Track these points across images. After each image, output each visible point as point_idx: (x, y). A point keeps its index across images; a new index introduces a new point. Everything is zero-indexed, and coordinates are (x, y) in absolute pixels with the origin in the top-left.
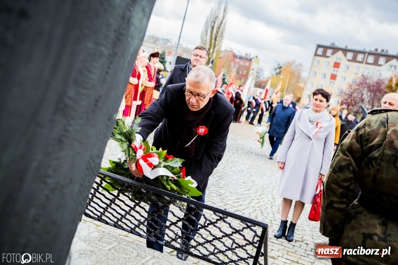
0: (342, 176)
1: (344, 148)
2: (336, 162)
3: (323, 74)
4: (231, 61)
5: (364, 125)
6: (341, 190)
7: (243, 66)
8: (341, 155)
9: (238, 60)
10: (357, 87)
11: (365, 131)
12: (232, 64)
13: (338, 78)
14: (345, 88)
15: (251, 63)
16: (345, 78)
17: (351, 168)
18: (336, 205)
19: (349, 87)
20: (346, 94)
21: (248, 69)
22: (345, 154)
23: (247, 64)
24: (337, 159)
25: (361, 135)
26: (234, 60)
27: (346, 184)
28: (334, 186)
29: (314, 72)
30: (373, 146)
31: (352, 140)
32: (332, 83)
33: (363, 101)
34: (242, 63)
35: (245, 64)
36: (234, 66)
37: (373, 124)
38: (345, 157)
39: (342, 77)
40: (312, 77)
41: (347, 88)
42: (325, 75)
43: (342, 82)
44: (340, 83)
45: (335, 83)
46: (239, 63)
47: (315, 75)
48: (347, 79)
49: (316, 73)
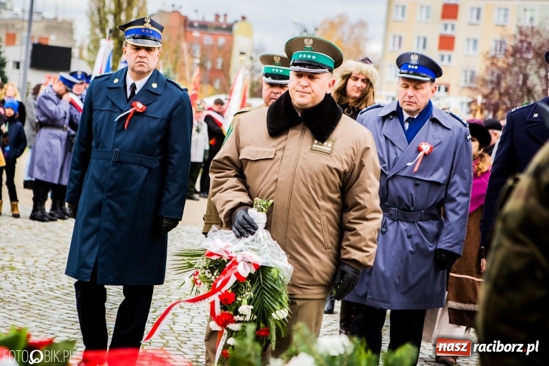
3: (419, 38)
4: (179, 38)
7: (212, 47)
9: (196, 34)
10: (511, 60)
12: (184, 46)
13: (459, 44)
14: (480, 67)
15: (232, 36)
16: (475, 42)
19: (488, 63)
20: (485, 82)
21: (227, 52)
23: (222, 41)
26: (186, 37)
29: (394, 37)
32: (446, 59)
33: (529, 92)
34: (208, 40)
35: (216, 40)
36: (190, 51)
39: (469, 40)
40: (392, 52)
41: (484, 67)
42: (425, 40)
43: (471, 52)
44: (466, 56)
45: (453, 59)
46: (200, 41)
47: (400, 45)
48: (480, 44)
49: (400, 38)
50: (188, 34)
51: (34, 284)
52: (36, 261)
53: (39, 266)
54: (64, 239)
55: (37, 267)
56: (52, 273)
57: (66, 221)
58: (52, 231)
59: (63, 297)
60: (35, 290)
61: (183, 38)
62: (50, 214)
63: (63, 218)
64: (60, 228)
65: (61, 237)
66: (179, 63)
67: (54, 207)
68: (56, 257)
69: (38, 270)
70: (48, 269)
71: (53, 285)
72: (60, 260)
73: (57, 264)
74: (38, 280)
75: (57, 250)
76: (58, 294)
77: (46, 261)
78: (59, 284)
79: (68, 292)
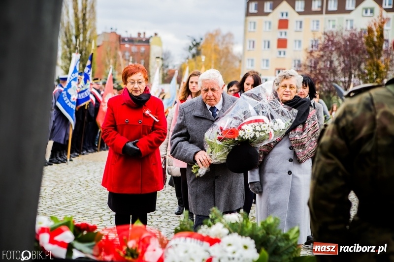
0: (330, 187)
1: (325, 148)
2: (318, 170)
3: (265, 42)
4: (116, 49)
5: (344, 114)
6: (333, 206)
7: (137, 53)
8: (323, 159)
9: (127, 46)
10: (322, 53)
11: (347, 121)
12: (120, 53)
13: (290, 44)
14: (303, 57)
15: (149, 46)
16: (300, 42)
17: (340, 174)
18: (332, 228)
19: (309, 55)
20: (306, 67)
21: (146, 56)
22: (327, 157)
23: (143, 49)
24: (320, 165)
25: (343, 128)
26: (120, 48)
27: (338, 196)
28: (323, 202)
29: (250, 41)
30: (362, 139)
31: (332, 136)
32: (282, 53)
33: (334, 71)
34: (134, 49)
35: (139, 49)
36: (124, 56)
37: (355, 109)
38: (329, 161)
39: (296, 41)
40: (249, 51)
41: (306, 58)
42: (269, 43)
43: (297, 48)
44: (295, 51)
45: (286, 53)
46: (130, 50)
47: (253, 47)
48: (302, 43)
49: (254, 42)
50: (122, 46)
51: (46, 202)
52: (45, 189)
53: (47, 192)
54: (59, 176)
55: (46, 193)
56: (55, 196)
57: (59, 165)
58: (52, 171)
59: (64, 209)
60: (47, 206)
61: (118, 48)
62: (50, 161)
63: (57, 163)
64: (56, 169)
65: (58, 174)
66: (117, 65)
67: (52, 157)
68: (57, 186)
69: (47, 194)
70: (53, 194)
71: (57, 202)
72: (59, 188)
73: (58, 190)
74: (48, 200)
75: (57, 182)
76: (61, 207)
77: (51, 189)
78: (61, 201)
79: (67, 206)
